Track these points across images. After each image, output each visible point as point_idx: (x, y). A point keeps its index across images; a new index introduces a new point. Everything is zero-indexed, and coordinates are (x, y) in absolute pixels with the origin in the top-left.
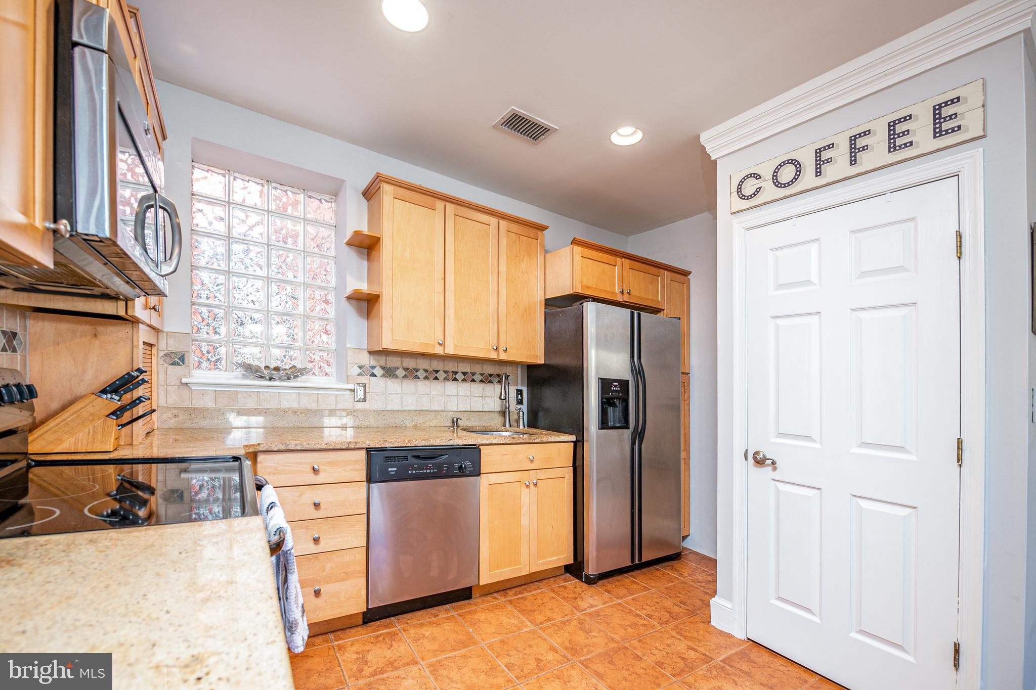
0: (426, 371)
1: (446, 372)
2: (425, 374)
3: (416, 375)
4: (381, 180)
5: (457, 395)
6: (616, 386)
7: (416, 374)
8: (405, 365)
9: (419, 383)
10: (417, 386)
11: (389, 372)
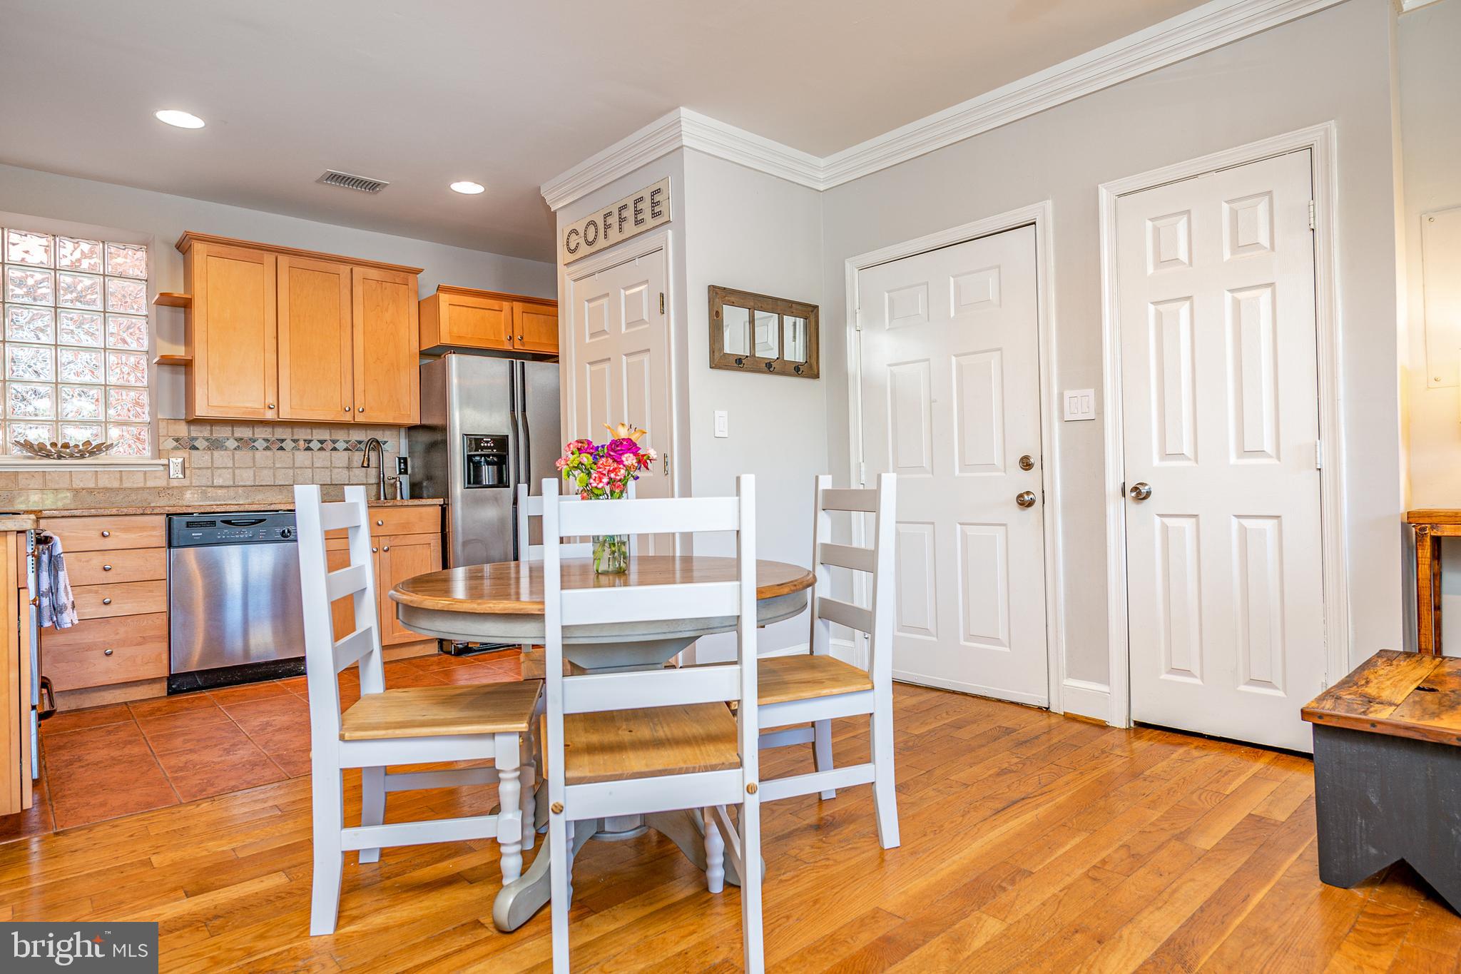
0: (267, 440)
1: (295, 441)
2: (265, 445)
3: (254, 446)
4: (191, 238)
5: (312, 467)
6: (487, 442)
7: (253, 444)
8: (237, 435)
9: (258, 454)
10: (254, 458)
11: (215, 445)
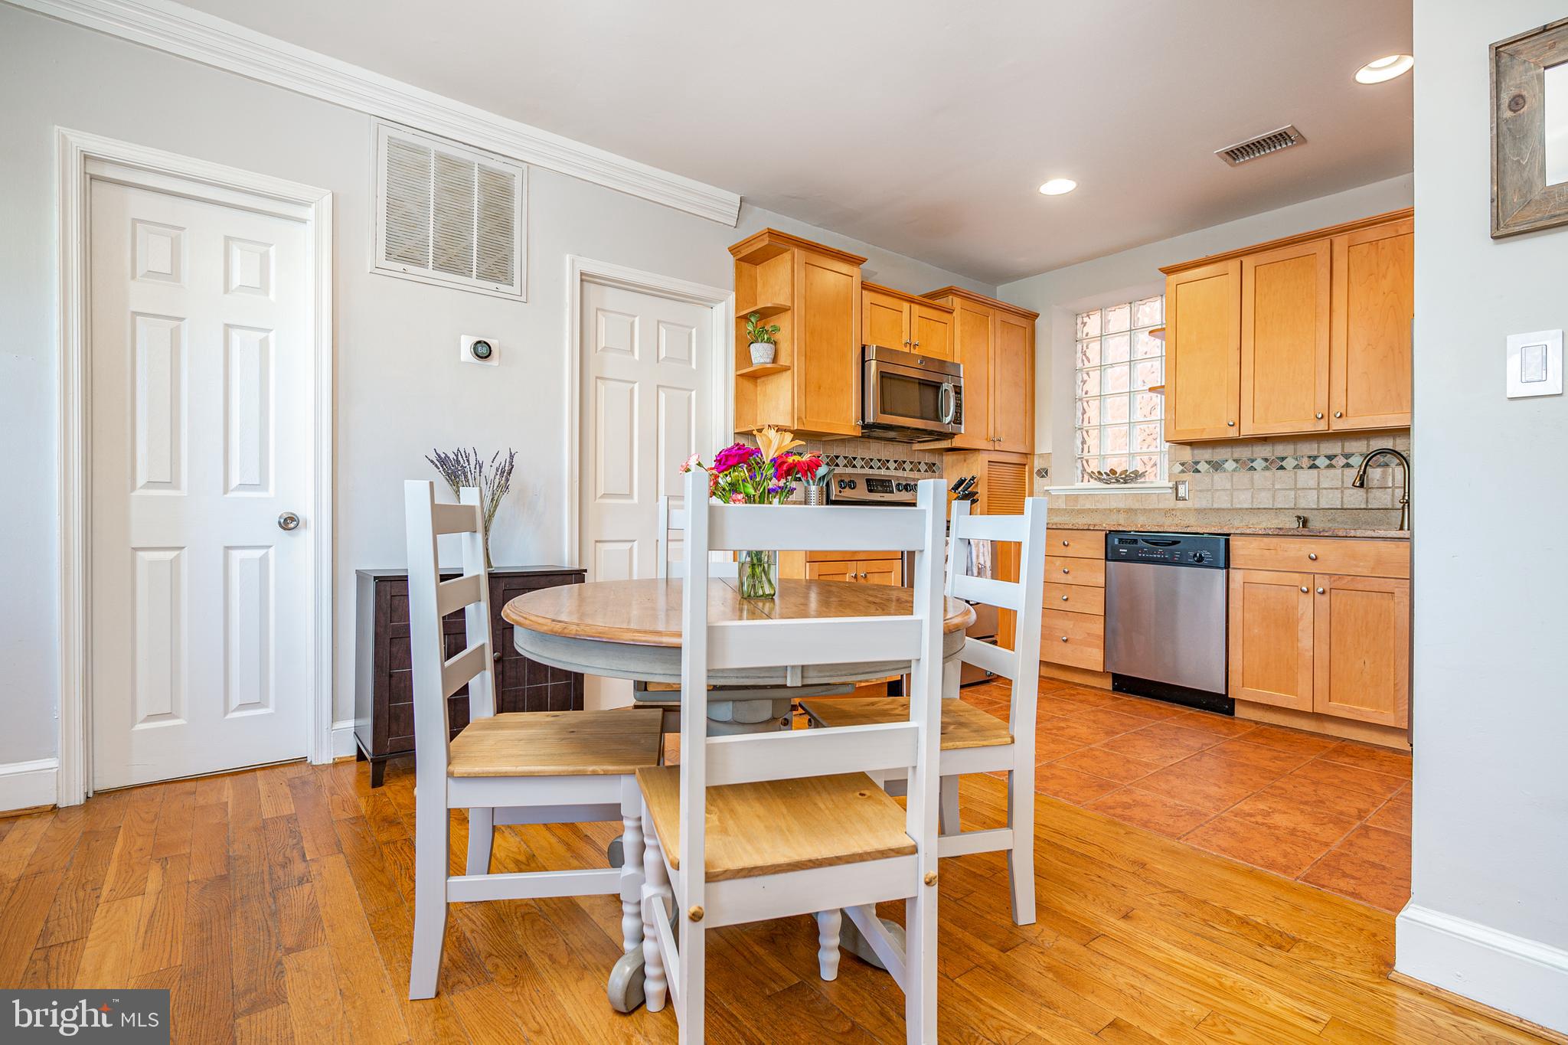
2: (1264, 464)
3: (1252, 466)
8: (1236, 456)
9: (1256, 475)
10: (1252, 479)
11: (1216, 466)
